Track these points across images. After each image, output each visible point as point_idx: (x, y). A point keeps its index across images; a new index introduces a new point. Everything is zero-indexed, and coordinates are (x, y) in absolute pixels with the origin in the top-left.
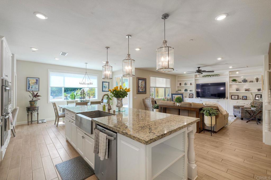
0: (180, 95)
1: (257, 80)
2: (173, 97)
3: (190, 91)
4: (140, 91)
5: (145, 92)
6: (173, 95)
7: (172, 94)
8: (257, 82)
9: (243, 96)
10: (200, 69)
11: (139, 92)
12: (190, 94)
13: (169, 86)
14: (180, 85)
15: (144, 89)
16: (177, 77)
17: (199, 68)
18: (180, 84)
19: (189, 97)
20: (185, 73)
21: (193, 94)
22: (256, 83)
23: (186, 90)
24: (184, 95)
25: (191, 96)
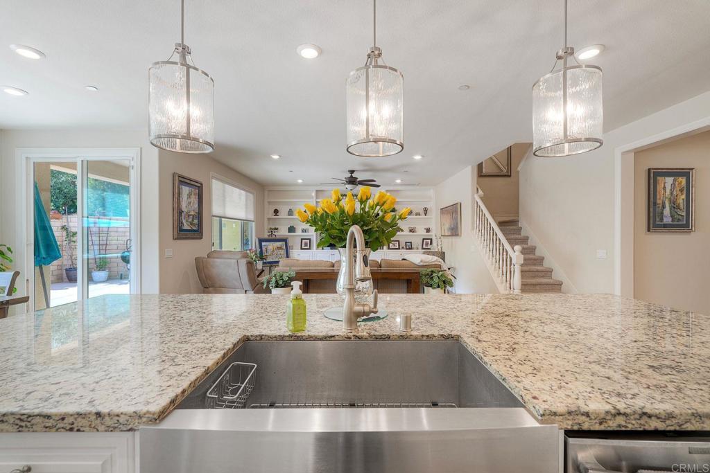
0: (281, 243)
1: (426, 211)
2: (264, 249)
3: (303, 232)
4: (186, 227)
5: (197, 232)
6: (263, 244)
7: (261, 241)
8: (426, 215)
9: (406, 243)
10: (354, 175)
11: (181, 233)
12: (302, 239)
13: (251, 217)
14: (276, 215)
15: (196, 221)
16: (266, 193)
17: (352, 172)
18: (276, 212)
19: (302, 249)
20: (300, 181)
21: (310, 239)
22: (423, 216)
23: (292, 229)
24: (290, 243)
25: (306, 245)
